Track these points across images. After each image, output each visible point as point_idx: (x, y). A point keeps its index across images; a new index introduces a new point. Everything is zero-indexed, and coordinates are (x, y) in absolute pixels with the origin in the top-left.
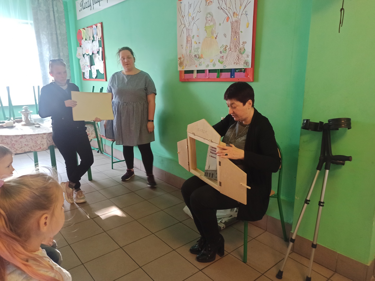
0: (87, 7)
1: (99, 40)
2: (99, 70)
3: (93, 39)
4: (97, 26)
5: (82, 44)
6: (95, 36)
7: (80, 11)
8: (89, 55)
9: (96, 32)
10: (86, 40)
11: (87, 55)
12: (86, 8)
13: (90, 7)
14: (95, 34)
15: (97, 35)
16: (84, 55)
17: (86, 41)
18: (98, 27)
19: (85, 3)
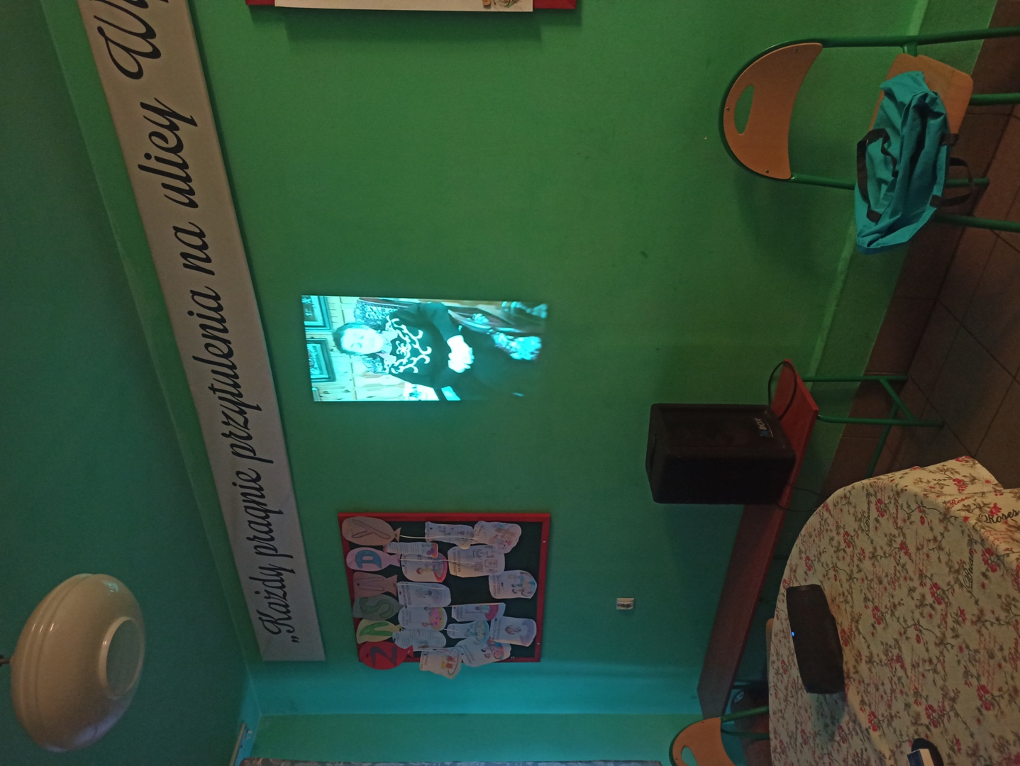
0: (285, 594)
1: (402, 540)
2: (508, 550)
3: (395, 577)
4: (353, 546)
5: (411, 648)
6: (387, 561)
7: (294, 639)
8: (448, 610)
9: (371, 554)
10: (394, 620)
11: (451, 621)
12: (289, 600)
13: (285, 575)
14: (377, 560)
15: (381, 548)
16: (451, 643)
17: (400, 618)
18: (355, 541)
19: (270, 603)
